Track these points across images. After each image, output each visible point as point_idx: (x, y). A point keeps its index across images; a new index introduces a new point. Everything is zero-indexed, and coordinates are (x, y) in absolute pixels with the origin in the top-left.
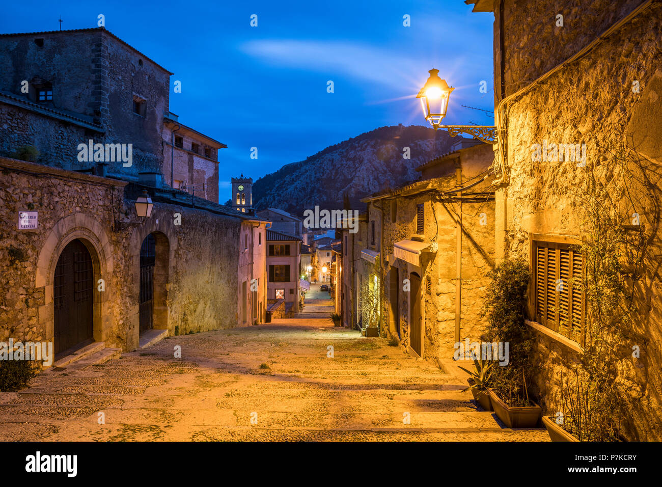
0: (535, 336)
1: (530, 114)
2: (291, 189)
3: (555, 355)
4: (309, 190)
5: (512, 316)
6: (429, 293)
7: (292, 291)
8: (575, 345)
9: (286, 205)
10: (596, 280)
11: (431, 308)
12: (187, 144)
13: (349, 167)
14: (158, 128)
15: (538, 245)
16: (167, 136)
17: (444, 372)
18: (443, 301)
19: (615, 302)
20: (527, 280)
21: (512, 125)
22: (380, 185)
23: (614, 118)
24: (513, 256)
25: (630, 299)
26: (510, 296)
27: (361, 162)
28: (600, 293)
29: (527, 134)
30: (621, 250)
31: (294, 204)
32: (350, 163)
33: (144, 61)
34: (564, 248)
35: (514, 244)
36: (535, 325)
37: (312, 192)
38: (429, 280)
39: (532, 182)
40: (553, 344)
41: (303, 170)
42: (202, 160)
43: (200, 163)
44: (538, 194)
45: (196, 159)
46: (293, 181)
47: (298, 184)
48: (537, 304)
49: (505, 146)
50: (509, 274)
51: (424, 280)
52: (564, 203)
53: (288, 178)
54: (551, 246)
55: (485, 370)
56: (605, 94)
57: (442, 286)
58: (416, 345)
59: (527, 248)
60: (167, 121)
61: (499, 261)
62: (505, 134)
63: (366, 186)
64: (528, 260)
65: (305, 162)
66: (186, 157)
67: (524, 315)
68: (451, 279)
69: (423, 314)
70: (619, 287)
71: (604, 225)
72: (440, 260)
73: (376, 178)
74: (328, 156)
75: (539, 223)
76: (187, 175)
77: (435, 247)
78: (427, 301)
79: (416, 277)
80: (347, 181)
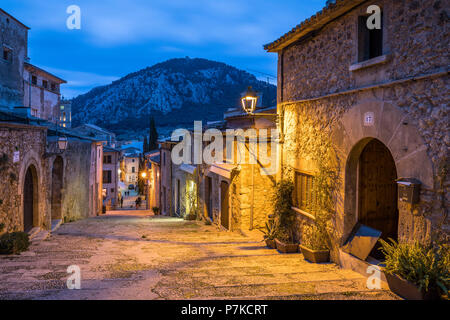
0: (296, 214)
1: (295, 114)
2: (99, 106)
3: (304, 221)
4: (114, 108)
5: (286, 205)
6: (234, 192)
7: (112, 190)
8: (312, 216)
9: (94, 120)
10: (320, 190)
11: (236, 202)
12: (40, 82)
13: (146, 90)
14: (20, 70)
15: (297, 174)
16: (26, 76)
17: (245, 236)
18: (243, 198)
19: (326, 199)
20: (292, 188)
21: (286, 116)
22: (171, 105)
23: (327, 129)
24: (285, 177)
25: (331, 198)
26: (284, 196)
27: (156, 86)
28: (321, 196)
29: (294, 122)
30: (329, 180)
31: (102, 119)
32: (147, 87)
33: (11, 20)
34: (309, 176)
35: (286, 171)
36: (296, 209)
37: (116, 110)
38: (234, 186)
39: (295, 145)
40: (303, 216)
41: (109, 92)
42: (49, 93)
43: (48, 95)
44: (298, 151)
45: (45, 92)
46: (101, 101)
47: (105, 103)
48: (296, 199)
49: (283, 124)
50: (283, 186)
51: (231, 186)
52: (308, 158)
53: (96, 98)
54: (303, 175)
55: (272, 231)
56: (325, 119)
57: (244, 190)
58: (225, 224)
59: (292, 174)
60: (27, 65)
61: (278, 180)
62: (282, 119)
63: (159, 105)
64: (293, 180)
65: (111, 86)
66: (39, 91)
67: (290, 204)
68: (248, 186)
69: (230, 205)
70: (327, 194)
71: (323, 170)
72: (242, 175)
73: (167, 99)
74: (130, 81)
75: (298, 164)
76: (39, 105)
77: (240, 168)
78: (233, 198)
79: (225, 184)
80: (144, 101)
